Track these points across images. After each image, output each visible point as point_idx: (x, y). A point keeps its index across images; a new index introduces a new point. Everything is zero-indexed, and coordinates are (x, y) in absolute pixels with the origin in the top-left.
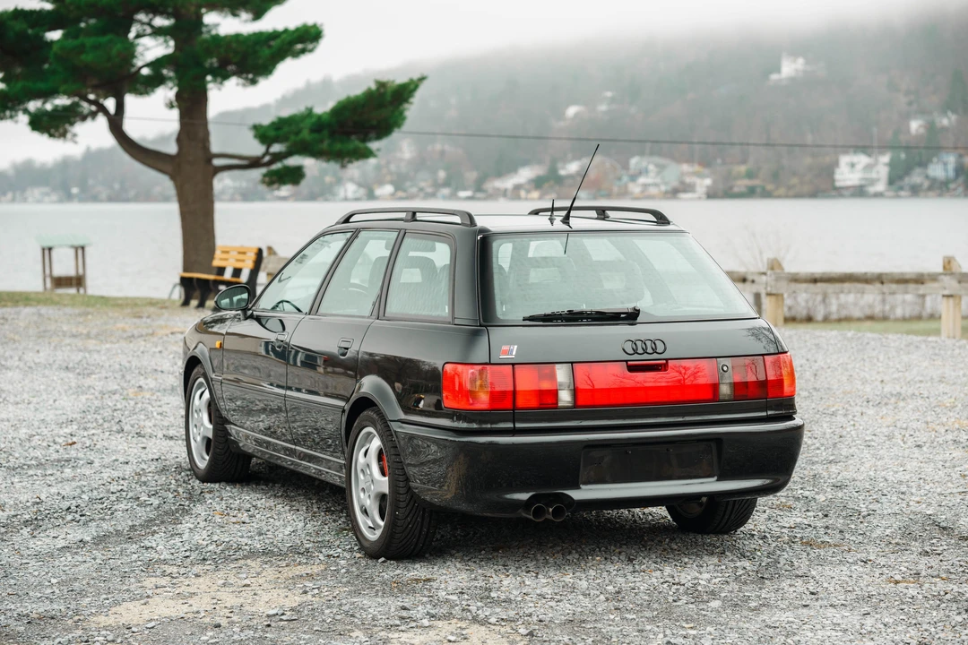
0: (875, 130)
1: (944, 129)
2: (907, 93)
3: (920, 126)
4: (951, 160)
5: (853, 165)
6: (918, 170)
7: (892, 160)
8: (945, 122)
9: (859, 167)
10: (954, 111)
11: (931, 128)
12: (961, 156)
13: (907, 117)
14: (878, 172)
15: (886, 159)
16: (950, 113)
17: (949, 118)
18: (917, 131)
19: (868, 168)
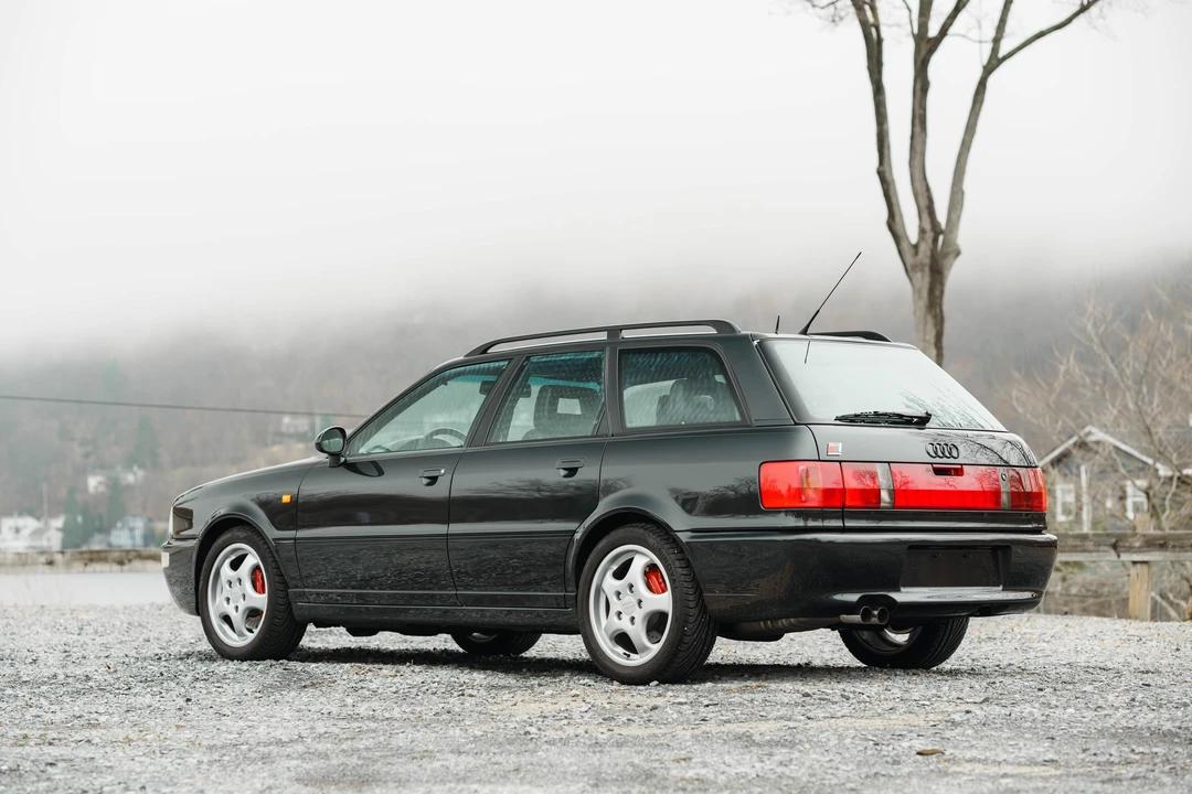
0: (45, 487)
1: (129, 487)
2: (84, 443)
3: (100, 483)
4: (139, 524)
5: (17, 530)
6: (98, 537)
7: (66, 524)
8: (130, 478)
9: (25, 532)
10: (142, 466)
11: (115, 486)
12: (150, 520)
13: (82, 472)
14: (49, 540)
15: (59, 522)
16: (135, 468)
17: (135, 474)
18: (96, 488)
19: (37, 533)
